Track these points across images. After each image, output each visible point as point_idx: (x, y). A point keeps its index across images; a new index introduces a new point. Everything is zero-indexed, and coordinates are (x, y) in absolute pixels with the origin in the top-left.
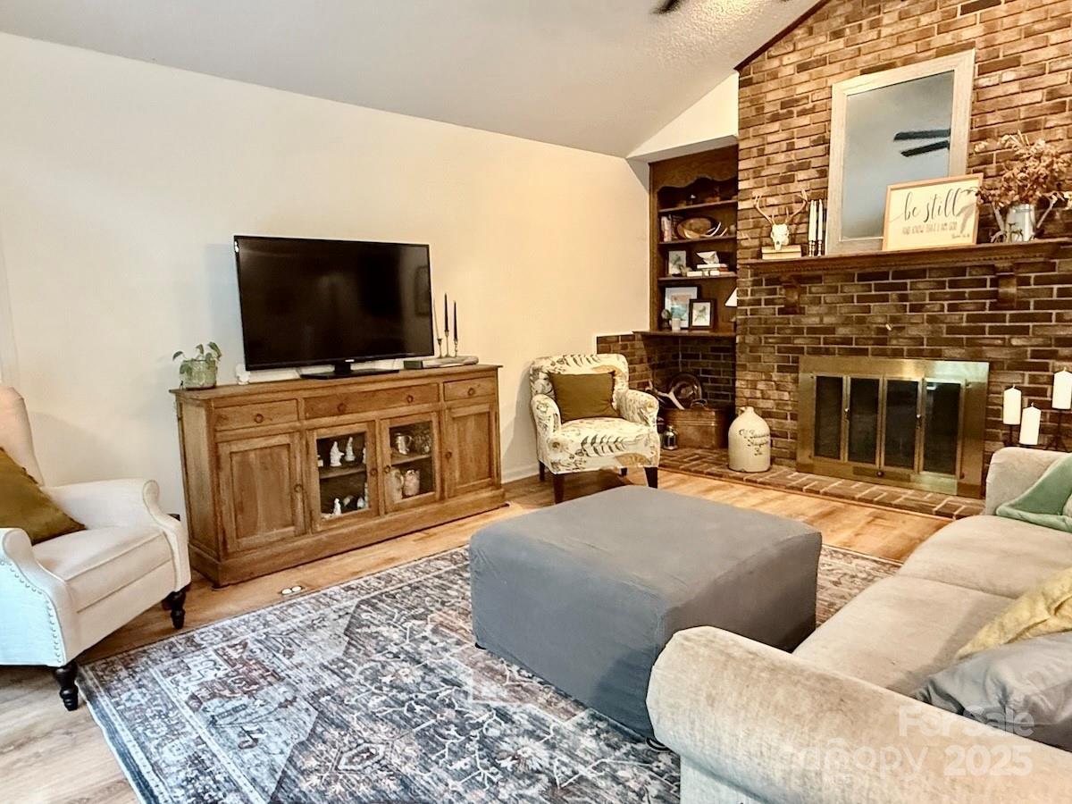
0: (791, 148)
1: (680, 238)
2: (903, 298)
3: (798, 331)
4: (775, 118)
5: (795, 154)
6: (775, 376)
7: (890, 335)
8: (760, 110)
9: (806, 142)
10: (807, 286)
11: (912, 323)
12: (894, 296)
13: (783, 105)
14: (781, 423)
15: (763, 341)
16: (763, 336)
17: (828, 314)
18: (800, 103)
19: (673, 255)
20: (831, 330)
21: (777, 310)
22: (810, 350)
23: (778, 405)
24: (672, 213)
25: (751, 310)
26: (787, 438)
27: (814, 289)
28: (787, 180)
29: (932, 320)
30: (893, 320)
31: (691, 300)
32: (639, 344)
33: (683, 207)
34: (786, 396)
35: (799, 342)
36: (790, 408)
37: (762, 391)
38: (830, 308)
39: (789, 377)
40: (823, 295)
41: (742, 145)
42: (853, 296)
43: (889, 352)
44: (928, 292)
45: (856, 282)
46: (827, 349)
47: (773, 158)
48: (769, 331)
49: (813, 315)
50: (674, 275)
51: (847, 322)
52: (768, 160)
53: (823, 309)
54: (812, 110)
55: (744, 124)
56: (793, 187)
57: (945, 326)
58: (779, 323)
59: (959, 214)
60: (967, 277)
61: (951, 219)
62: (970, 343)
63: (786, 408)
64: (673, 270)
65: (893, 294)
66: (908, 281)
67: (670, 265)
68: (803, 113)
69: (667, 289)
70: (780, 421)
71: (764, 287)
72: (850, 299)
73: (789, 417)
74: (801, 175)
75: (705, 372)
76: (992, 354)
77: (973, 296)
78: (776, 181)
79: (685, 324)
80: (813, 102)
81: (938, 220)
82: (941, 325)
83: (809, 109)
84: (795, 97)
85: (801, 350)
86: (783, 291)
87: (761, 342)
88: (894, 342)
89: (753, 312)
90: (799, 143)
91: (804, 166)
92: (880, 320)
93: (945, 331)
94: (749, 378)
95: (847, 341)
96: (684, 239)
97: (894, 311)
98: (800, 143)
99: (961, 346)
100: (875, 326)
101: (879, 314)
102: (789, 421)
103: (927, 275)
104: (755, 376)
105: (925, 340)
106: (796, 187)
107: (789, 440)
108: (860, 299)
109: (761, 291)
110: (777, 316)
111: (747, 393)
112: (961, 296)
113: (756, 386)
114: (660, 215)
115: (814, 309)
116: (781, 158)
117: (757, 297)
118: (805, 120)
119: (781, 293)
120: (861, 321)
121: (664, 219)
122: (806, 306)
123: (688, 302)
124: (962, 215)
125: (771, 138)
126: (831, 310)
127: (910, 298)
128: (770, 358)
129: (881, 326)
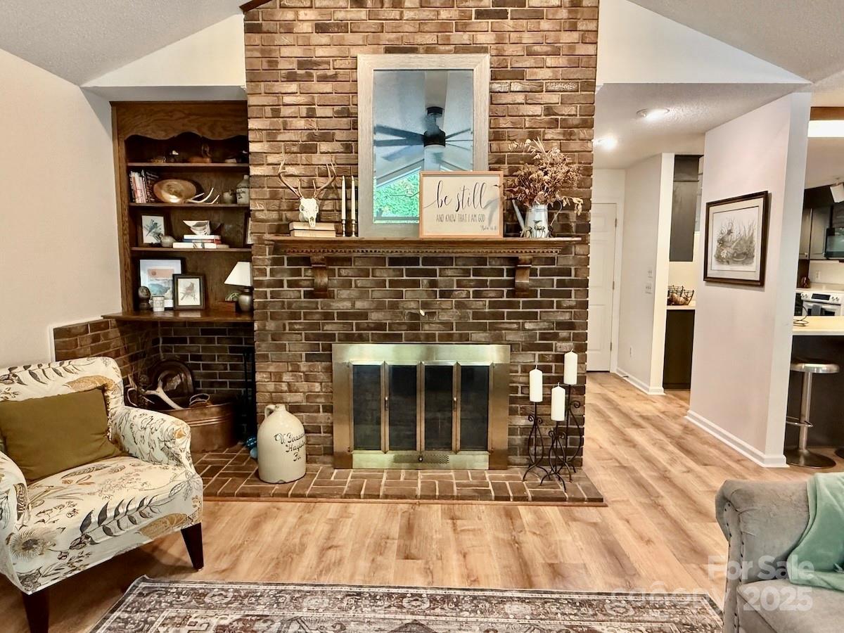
0: (311, 115)
1: (158, 201)
2: (433, 284)
3: (328, 316)
4: (291, 77)
5: (317, 123)
6: (304, 366)
7: (422, 320)
8: (273, 63)
9: (328, 112)
10: (336, 268)
11: (443, 309)
12: (425, 282)
13: (301, 65)
14: (312, 418)
15: (287, 328)
16: (287, 322)
17: (359, 298)
18: (320, 67)
19: (147, 220)
20: (363, 315)
21: (302, 293)
22: (342, 337)
23: (308, 398)
24: (146, 169)
25: (271, 292)
26: (320, 433)
27: (343, 272)
28: (309, 149)
29: (460, 305)
30: (425, 305)
31: (174, 275)
32: (114, 333)
33: (162, 163)
34: (317, 387)
35: (329, 328)
36: (322, 400)
37: (289, 384)
38: (362, 293)
39: (320, 366)
40: (353, 278)
41: (252, 101)
42: (385, 280)
43: (422, 337)
44: (455, 279)
45: (387, 266)
46: (360, 335)
47: (291, 122)
48: (295, 316)
49: (344, 300)
50: (151, 245)
51: (380, 307)
52: (285, 123)
53: (353, 293)
54: (333, 78)
55: (253, 76)
56: (316, 159)
57: (471, 311)
58: (306, 308)
59: (486, 207)
60: (488, 267)
61: (479, 211)
62: (493, 327)
63: (318, 400)
64: (149, 238)
65: (424, 280)
66: (437, 268)
67: (145, 232)
68: (323, 79)
69: (142, 262)
70: (311, 414)
71: (286, 266)
72: (382, 284)
73: (321, 410)
74: (324, 147)
75: (195, 358)
76: (511, 337)
77: (493, 284)
78: (295, 149)
79: (170, 304)
80: (334, 69)
81: (468, 210)
82: (468, 311)
83: (331, 76)
84: (314, 59)
85: (331, 337)
86: (309, 273)
87: (285, 329)
88: (426, 327)
89: (274, 295)
90: (320, 111)
91: (327, 137)
92: (413, 305)
93: (471, 316)
94: (272, 369)
95: (380, 326)
96: (163, 202)
97: (426, 297)
98: (322, 111)
99: (485, 330)
100: (407, 311)
101: (412, 299)
102: (321, 414)
103: (454, 263)
104: (278, 366)
105: (454, 324)
106: (319, 160)
107: (322, 434)
108: (392, 283)
109: (283, 271)
110: (303, 299)
111: (271, 387)
112: (483, 284)
113: (281, 378)
114: (130, 170)
115: (345, 293)
116: (301, 123)
117: (278, 277)
118: (327, 87)
119: (306, 274)
120: (394, 306)
121: (135, 175)
122: (336, 289)
123: (171, 278)
124: (489, 208)
125: (287, 99)
126: (363, 295)
127: (440, 285)
128: (297, 346)
129: (413, 311)
